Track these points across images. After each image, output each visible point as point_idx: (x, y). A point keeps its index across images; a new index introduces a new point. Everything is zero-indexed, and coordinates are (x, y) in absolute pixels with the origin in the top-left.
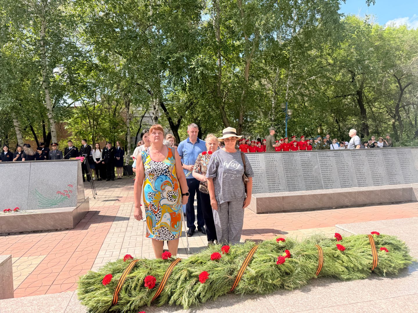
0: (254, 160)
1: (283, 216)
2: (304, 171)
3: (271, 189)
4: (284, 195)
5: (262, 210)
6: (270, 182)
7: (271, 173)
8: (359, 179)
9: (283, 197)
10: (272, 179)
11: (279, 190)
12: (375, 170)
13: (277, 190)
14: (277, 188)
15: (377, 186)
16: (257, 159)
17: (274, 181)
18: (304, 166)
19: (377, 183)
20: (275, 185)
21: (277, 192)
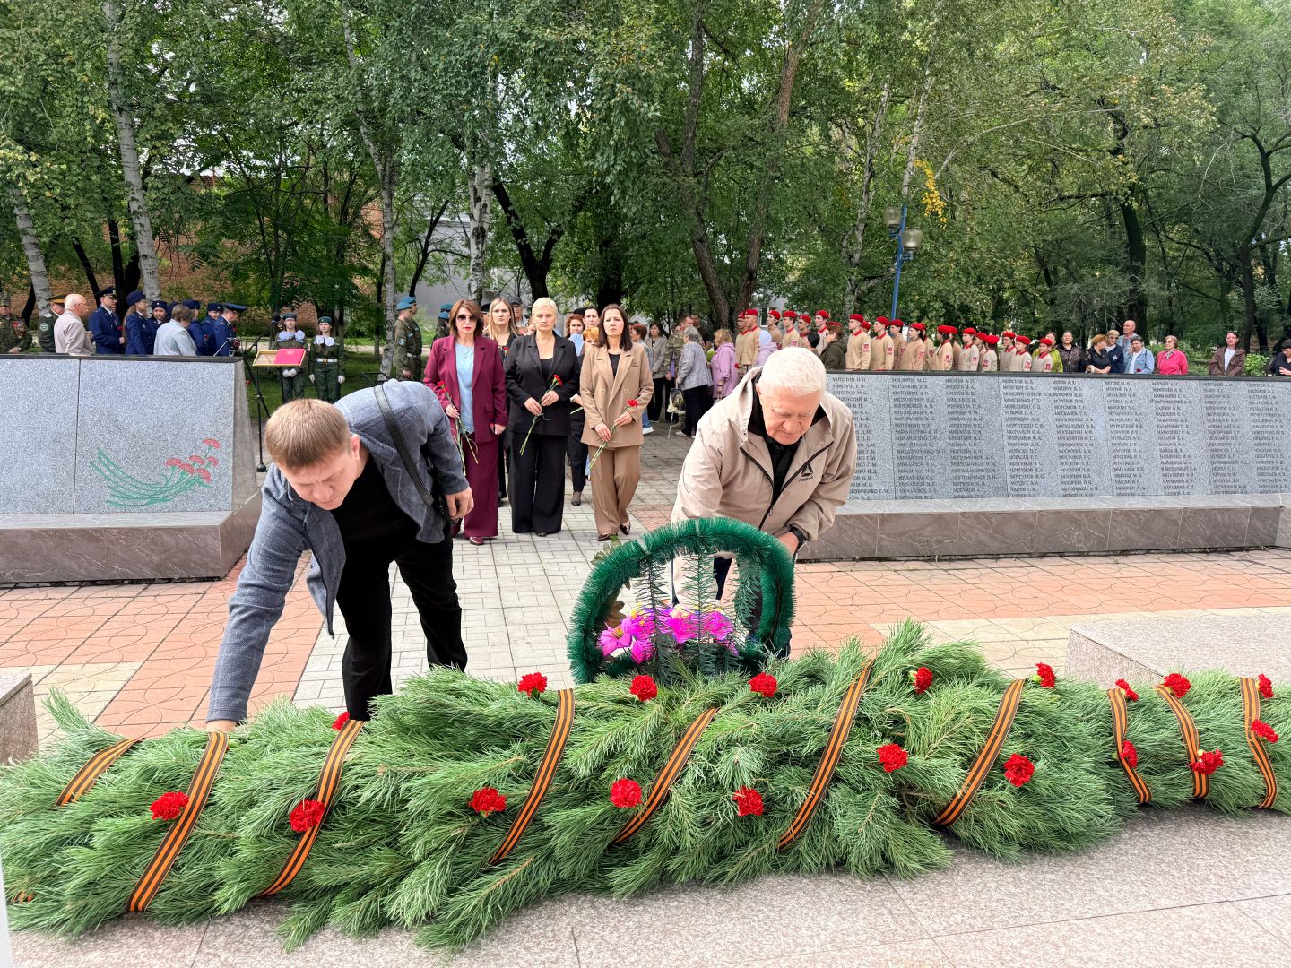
1: (879, 575)
2: (956, 435)
4: (887, 511)
8: (1121, 469)
9: (882, 514)
11: (872, 491)
12: (1175, 444)
13: (864, 492)
15: (1175, 494)
18: (958, 419)
19: (1174, 484)
21: (863, 498)
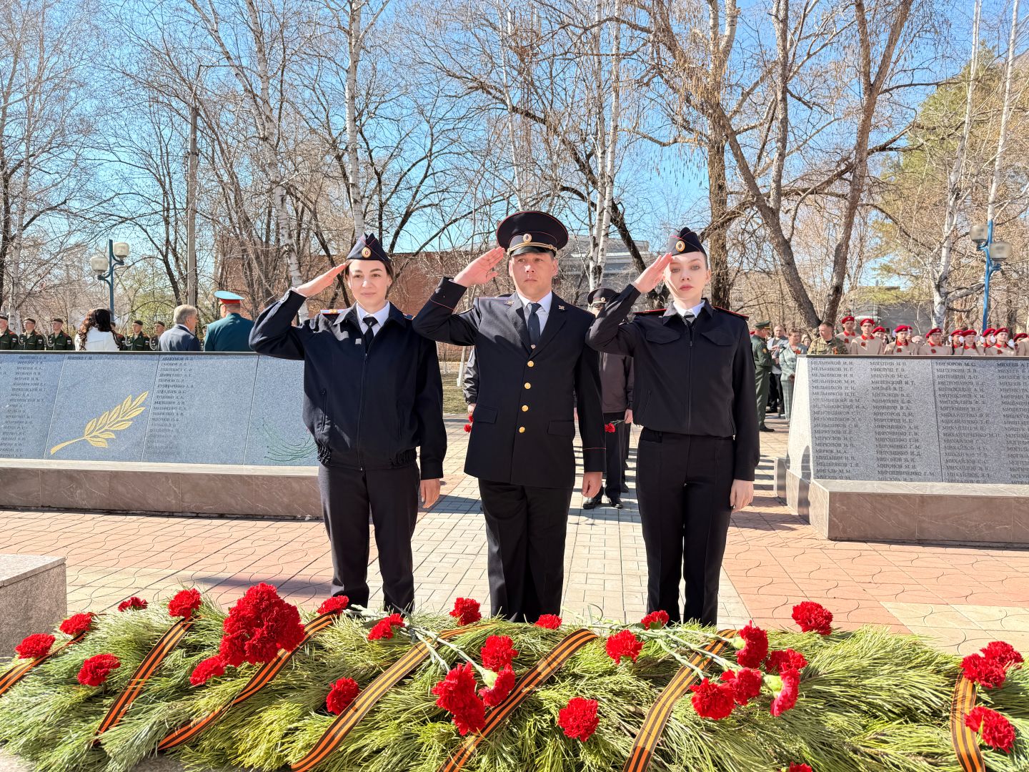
0: (835, 379)
1: (915, 556)
2: (1011, 420)
3: (888, 469)
4: (928, 492)
5: (844, 531)
6: (886, 449)
7: (892, 420)
9: (922, 496)
10: (891, 440)
11: (916, 474)
13: (907, 473)
14: (907, 467)
16: (845, 375)
17: (901, 447)
18: (1013, 403)
20: (900, 460)
21: (905, 480)
